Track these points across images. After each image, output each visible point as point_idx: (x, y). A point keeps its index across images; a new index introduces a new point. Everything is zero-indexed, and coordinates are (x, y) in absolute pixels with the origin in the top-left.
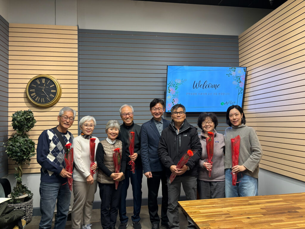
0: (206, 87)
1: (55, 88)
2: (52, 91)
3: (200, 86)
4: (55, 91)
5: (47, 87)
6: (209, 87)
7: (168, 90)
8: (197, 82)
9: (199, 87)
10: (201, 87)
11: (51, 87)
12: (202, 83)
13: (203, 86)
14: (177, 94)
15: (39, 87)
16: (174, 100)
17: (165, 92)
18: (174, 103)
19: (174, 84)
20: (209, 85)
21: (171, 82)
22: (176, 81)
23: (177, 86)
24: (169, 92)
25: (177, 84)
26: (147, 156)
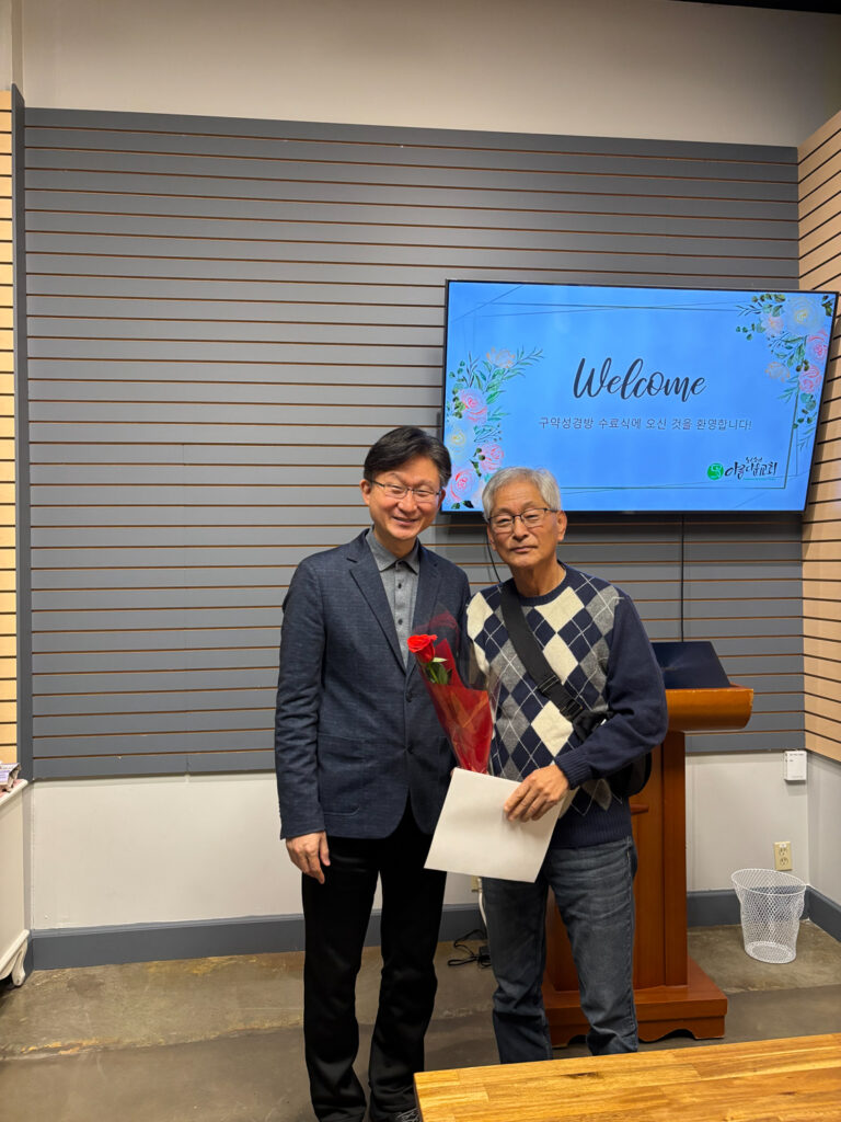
0: (635, 391)
6: (653, 391)
7: (450, 404)
8: (594, 364)
9: (604, 389)
10: (613, 388)
12: (618, 370)
13: (625, 384)
14: (496, 423)
16: (482, 454)
17: (438, 415)
18: (480, 469)
19: (479, 375)
20: (651, 381)
21: (468, 364)
22: (491, 359)
23: (495, 381)
24: (457, 414)
25: (494, 376)
26: (309, 744)
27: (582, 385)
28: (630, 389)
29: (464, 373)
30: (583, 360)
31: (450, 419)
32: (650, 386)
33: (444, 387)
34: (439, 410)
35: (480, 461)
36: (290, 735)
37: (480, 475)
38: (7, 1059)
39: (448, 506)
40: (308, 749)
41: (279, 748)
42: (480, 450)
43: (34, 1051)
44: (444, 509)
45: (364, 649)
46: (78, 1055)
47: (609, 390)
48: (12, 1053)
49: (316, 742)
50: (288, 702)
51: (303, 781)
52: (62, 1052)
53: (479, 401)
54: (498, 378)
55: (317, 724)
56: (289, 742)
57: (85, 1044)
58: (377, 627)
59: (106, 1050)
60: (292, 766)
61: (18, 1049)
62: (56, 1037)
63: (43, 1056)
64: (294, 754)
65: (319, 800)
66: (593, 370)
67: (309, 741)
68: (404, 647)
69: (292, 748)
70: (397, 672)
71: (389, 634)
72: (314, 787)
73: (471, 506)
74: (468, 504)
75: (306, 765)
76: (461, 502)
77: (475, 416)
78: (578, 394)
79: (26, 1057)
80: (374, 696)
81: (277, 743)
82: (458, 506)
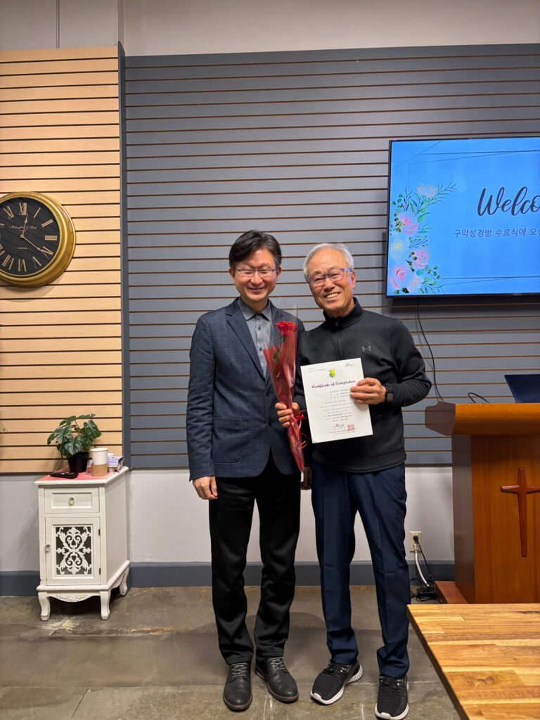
0: (522, 209)
1: (55, 229)
2: (48, 238)
3: (501, 205)
4: (53, 238)
5: (32, 227)
6: (535, 209)
7: (392, 222)
8: (492, 191)
9: (500, 209)
10: (506, 208)
11: (44, 225)
12: (509, 195)
13: (514, 205)
14: (423, 235)
15: (13, 227)
16: (414, 256)
17: (384, 234)
18: (413, 266)
19: (412, 202)
20: (533, 202)
21: (404, 195)
22: (420, 191)
23: (423, 207)
24: (397, 229)
25: (422, 203)
26: (208, 424)
27: (484, 208)
28: (517, 208)
29: (402, 202)
30: (484, 190)
31: (393, 234)
32: (532, 206)
33: (388, 215)
34: (385, 230)
35: (413, 262)
36: (194, 419)
37: (413, 270)
38: (119, 635)
39: (392, 291)
40: (205, 427)
41: (189, 427)
42: (413, 253)
43: (134, 632)
44: (388, 294)
45: (238, 366)
46: (161, 636)
47: (503, 209)
48: (121, 632)
49: (212, 424)
50: (193, 400)
51: (202, 446)
52: (152, 633)
53: (412, 220)
54: (425, 204)
55: (212, 413)
56: (194, 424)
57: (165, 629)
58: (245, 352)
59: (178, 634)
60: (195, 437)
61: (125, 630)
62: (148, 625)
63: (140, 635)
64: (197, 430)
65: (211, 457)
66: (491, 196)
67: (206, 423)
68: (263, 364)
69: (196, 427)
70: (259, 379)
71: (253, 356)
72: (209, 450)
73: (407, 292)
74: (405, 290)
75: (204, 437)
76: (400, 289)
77: (409, 230)
78: (481, 213)
79: (130, 635)
80: (246, 394)
81: (187, 424)
82: (398, 292)
